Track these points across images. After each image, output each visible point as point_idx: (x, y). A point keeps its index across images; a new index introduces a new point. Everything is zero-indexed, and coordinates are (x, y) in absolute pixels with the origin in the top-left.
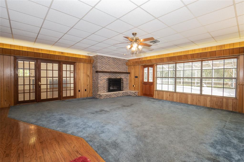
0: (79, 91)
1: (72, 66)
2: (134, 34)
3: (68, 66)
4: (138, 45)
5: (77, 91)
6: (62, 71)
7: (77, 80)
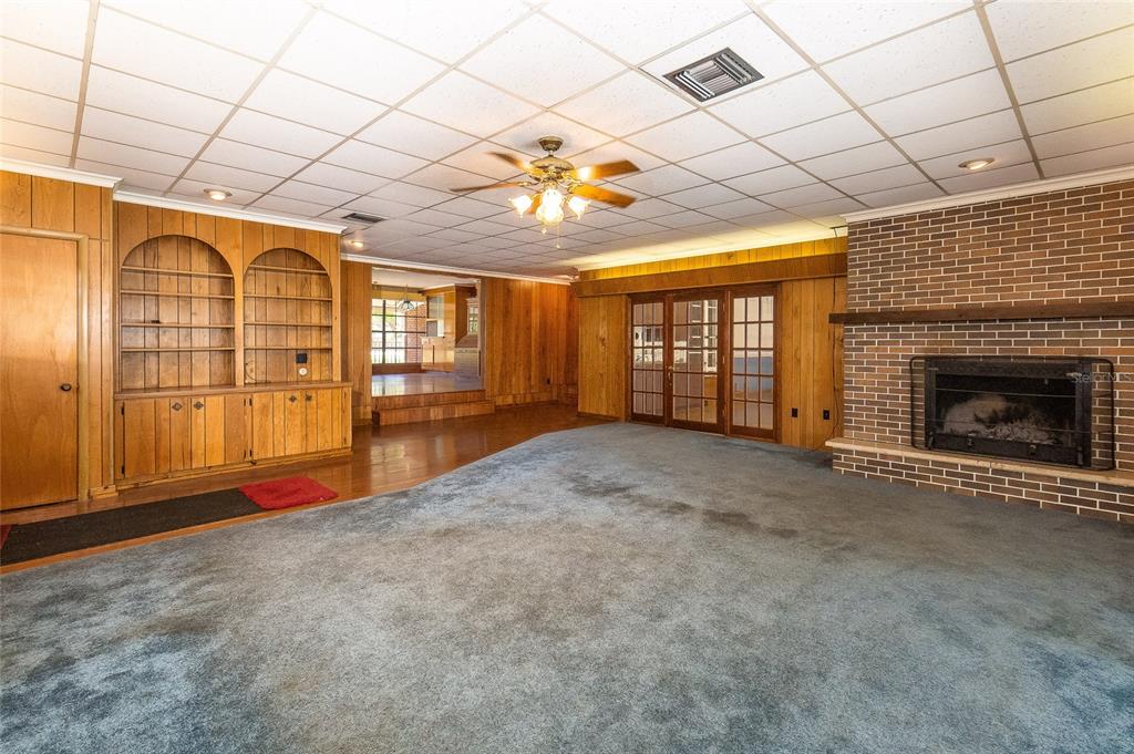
0: (795, 413)
1: (768, 301)
2: (550, 145)
3: (753, 302)
4: (569, 192)
5: (786, 412)
6: (732, 323)
7: (787, 365)
